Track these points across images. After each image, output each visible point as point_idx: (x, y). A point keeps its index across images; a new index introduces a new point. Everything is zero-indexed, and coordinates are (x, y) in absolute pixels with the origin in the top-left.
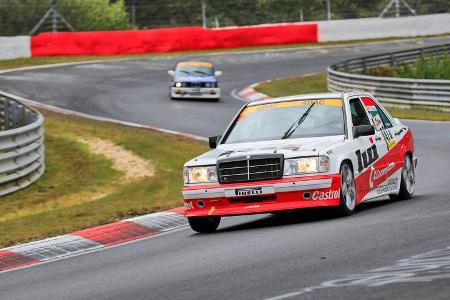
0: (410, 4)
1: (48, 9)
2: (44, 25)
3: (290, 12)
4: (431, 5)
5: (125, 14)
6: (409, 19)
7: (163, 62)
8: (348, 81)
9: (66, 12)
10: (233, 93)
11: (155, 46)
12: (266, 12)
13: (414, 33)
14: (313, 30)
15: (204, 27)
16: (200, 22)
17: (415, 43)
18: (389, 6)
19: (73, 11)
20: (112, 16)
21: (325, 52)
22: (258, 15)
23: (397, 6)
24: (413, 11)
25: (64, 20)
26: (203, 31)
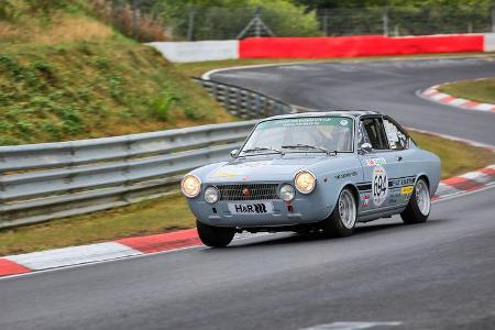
1: (252, 18)
2: (249, 31)
3: (458, 24)
5: (316, 23)
7: (353, 65)
9: (267, 20)
10: (418, 93)
11: (342, 52)
12: (436, 25)
14: (480, 41)
15: (385, 36)
16: (381, 32)
19: (274, 20)
21: (491, 60)
22: (429, 26)
25: (265, 27)
26: (384, 39)
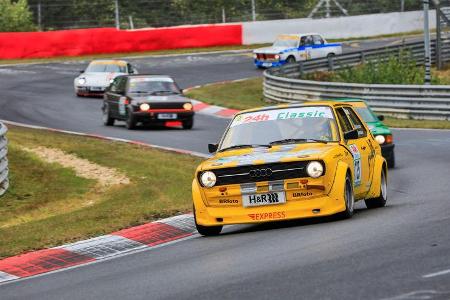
0: (340, 3)
4: (363, 5)
6: (342, 19)
8: (289, 86)
11: (63, 49)
13: (346, 35)
14: (238, 31)
15: (118, 27)
16: (113, 24)
17: (349, 46)
18: (319, 5)
20: (14, 15)
22: (173, 15)
23: (328, 5)
24: (345, 11)
26: (117, 32)
